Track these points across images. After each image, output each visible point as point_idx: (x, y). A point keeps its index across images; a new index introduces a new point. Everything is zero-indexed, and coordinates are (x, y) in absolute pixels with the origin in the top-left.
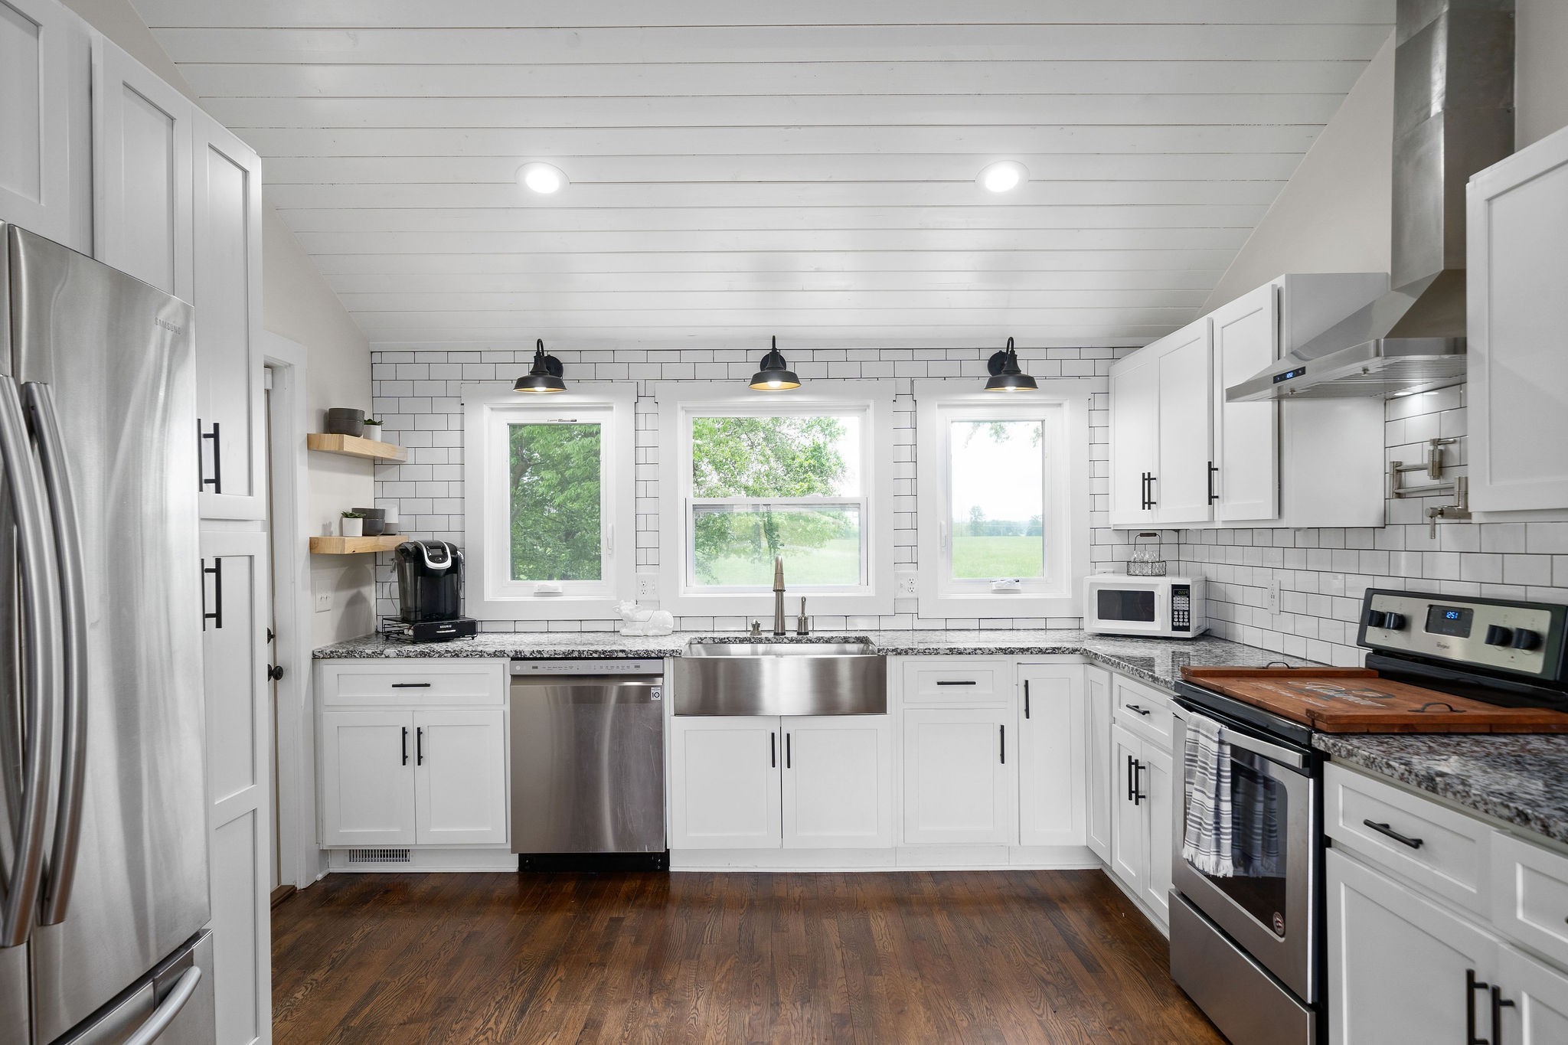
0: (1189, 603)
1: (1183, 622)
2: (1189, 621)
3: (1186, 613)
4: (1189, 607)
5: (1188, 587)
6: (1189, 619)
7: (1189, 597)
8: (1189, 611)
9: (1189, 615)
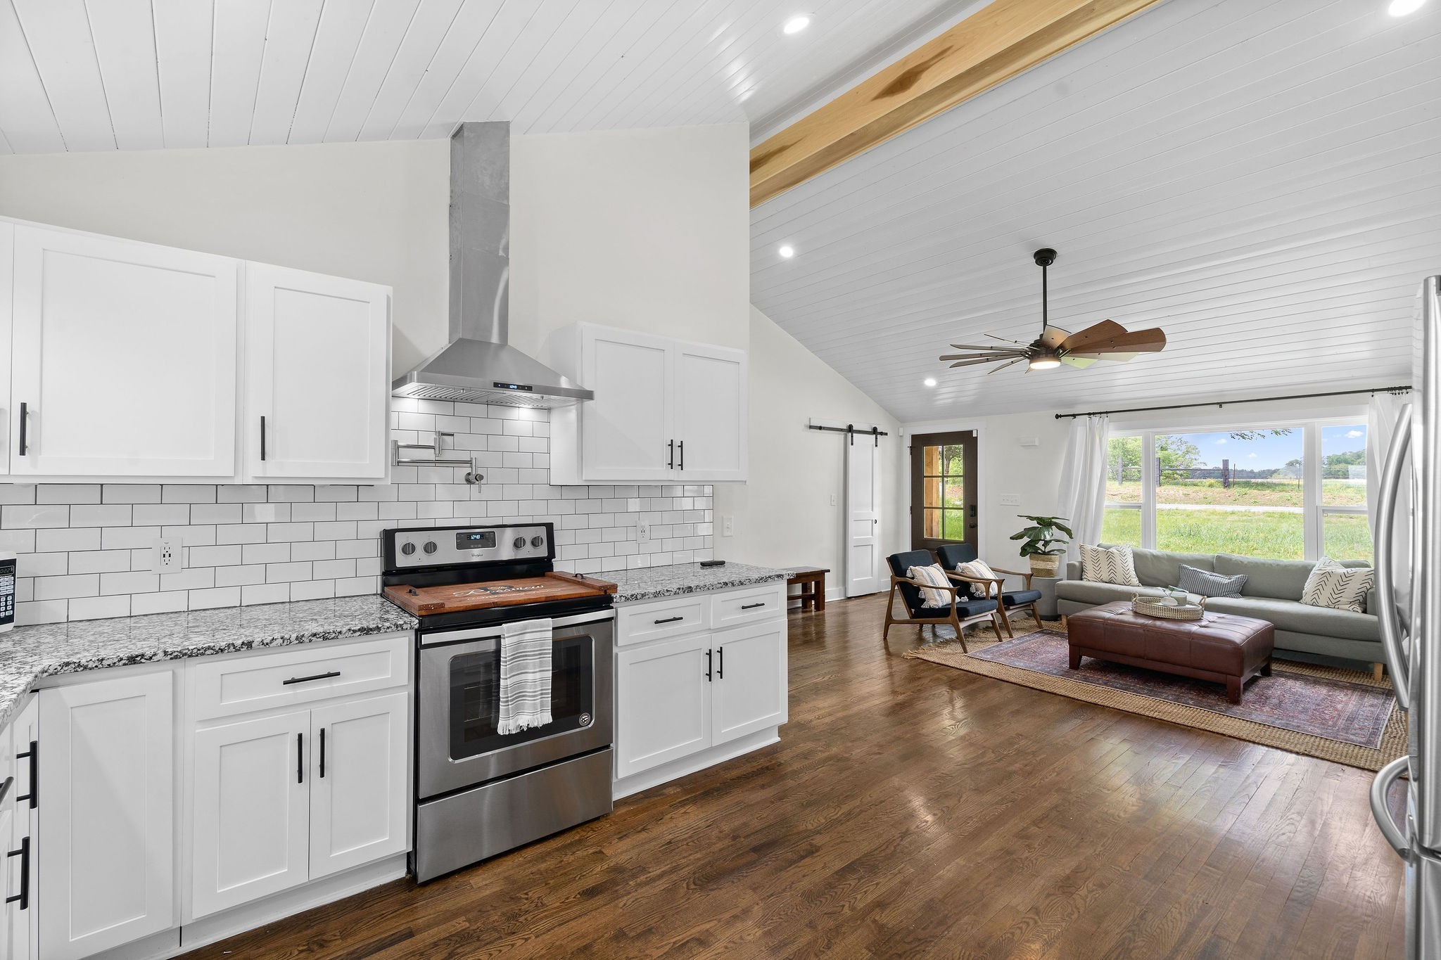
0: (14, 583)
1: (6, 610)
2: (13, 609)
3: (10, 598)
4: (14, 589)
5: (13, 562)
6: (13, 605)
7: (14, 575)
8: (13, 595)
9: (13, 600)
